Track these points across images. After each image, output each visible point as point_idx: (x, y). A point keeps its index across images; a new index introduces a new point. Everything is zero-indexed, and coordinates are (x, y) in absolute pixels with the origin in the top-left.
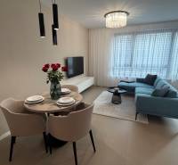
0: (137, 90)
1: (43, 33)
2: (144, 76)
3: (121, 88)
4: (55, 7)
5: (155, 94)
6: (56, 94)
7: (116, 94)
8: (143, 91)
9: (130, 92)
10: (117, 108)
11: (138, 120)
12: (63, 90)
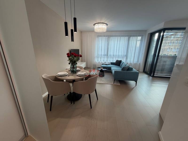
0: (112, 68)
1: (67, 34)
2: (115, 61)
3: (104, 68)
4: (75, 19)
5: (123, 69)
6: (73, 71)
7: (101, 71)
8: (114, 68)
9: (109, 70)
10: (103, 79)
11: (115, 84)
12: (78, 69)
